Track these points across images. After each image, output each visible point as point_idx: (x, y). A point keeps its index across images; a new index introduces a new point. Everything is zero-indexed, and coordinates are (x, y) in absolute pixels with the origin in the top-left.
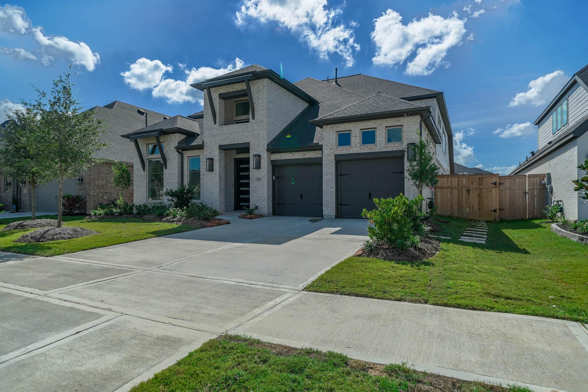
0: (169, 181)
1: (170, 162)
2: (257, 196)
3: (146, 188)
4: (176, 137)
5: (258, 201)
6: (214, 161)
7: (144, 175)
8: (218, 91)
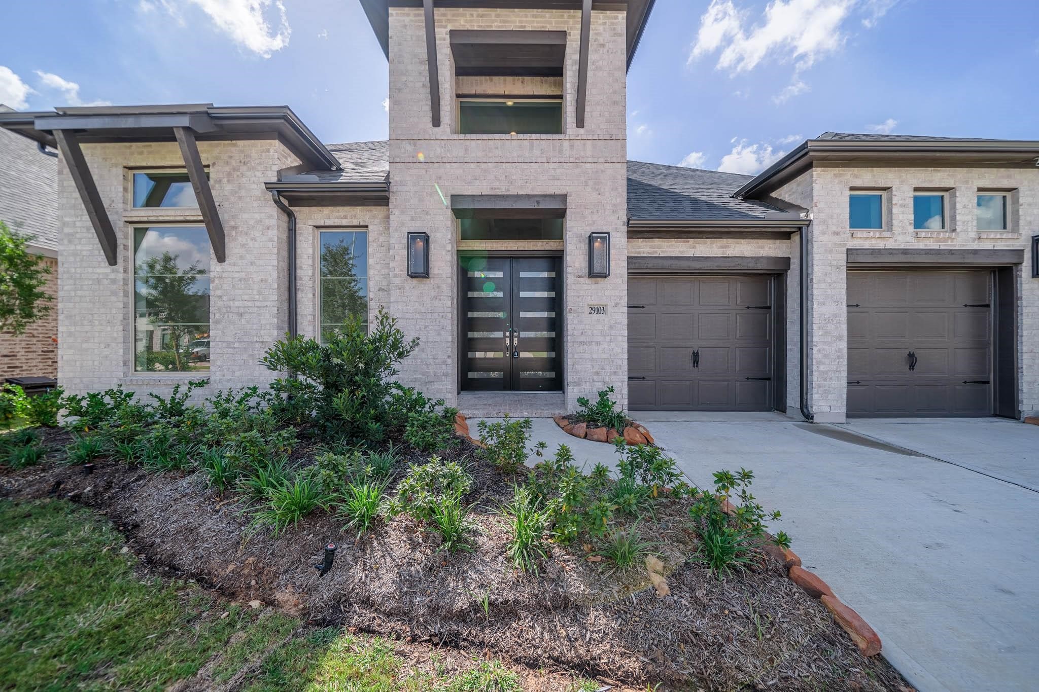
0: (237, 304)
1: (241, 239)
2: (592, 360)
3: (121, 328)
4: (268, 151)
5: (597, 373)
6: (432, 246)
7: (114, 281)
8: (448, 21)
